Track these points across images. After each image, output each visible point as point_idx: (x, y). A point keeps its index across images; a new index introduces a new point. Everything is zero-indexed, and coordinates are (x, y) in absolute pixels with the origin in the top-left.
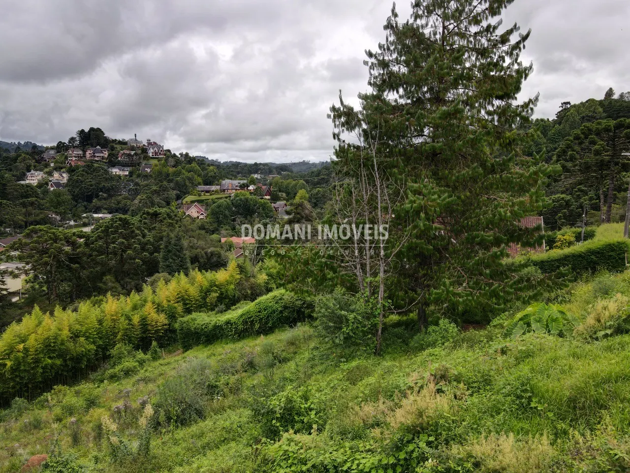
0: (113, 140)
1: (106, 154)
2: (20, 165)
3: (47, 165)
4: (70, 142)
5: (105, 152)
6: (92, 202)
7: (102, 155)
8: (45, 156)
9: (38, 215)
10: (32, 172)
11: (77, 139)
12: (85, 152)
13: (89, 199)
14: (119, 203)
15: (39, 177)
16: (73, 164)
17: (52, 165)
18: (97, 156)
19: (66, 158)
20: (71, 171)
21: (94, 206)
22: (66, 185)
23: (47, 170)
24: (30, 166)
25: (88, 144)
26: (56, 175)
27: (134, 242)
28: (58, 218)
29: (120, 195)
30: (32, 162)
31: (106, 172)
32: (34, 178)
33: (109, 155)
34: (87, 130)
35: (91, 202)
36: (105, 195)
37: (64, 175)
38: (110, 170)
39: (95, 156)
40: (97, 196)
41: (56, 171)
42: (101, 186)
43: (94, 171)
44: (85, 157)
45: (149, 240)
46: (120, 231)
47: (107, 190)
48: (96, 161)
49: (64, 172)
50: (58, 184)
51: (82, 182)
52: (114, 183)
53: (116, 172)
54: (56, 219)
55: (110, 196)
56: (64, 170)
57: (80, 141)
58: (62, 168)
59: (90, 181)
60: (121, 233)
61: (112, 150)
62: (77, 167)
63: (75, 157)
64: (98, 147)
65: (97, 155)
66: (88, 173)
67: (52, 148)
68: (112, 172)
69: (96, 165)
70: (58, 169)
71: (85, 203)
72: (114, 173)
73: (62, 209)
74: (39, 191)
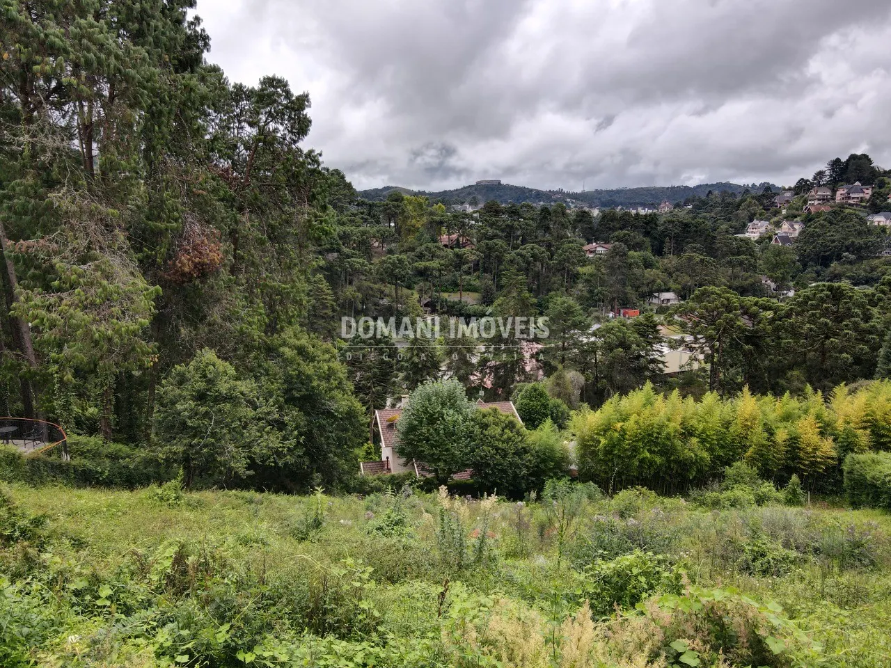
0: (885, 172)
1: (868, 193)
2: (742, 213)
3: (776, 213)
4: (815, 178)
5: (866, 191)
6: (830, 266)
7: (861, 195)
8: (777, 200)
9: (746, 279)
10: (755, 221)
11: (827, 173)
12: (834, 191)
13: (825, 261)
14: (873, 269)
15: (763, 230)
16: (813, 210)
17: (784, 212)
18: (853, 198)
19: (805, 202)
20: (808, 220)
21: (832, 273)
22: (796, 240)
23: (775, 219)
24: (755, 214)
25: (841, 181)
26: (786, 226)
27: (846, 325)
28: (773, 285)
29: (878, 258)
30: (759, 209)
31: (862, 221)
32: (755, 231)
33: (873, 195)
34: (844, 159)
35: (827, 266)
36: (852, 257)
37: (797, 226)
38: (870, 218)
39: (849, 198)
40: (839, 258)
41: (787, 220)
42: (847, 243)
43: (843, 219)
44: (834, 199)
45: (873, 327)
46: (825, 305)
47: (857, 250)
48: (850, 204)
49: (797, 222)
50: (785, 239)
51: (819, 236)
52: (872, 239)
53: (879, 222)
54: (769, 286)
55: (861, 259)
56: (798, 219)
57: (831, 176)
58: (795, 217)
59: (834, 235)
60: (827, 309)
61: (880, 188)
62: (819, 214)
63: (819, 200)
64: (857, 183)
65: (852, 195)
66: (831, 223)
67: (790, 189)
68: (872, 222)
69: (847, 211)
70: (791, 218)
71: (819, 267)
72: (876, 224)
73: (778, 274)
74: (757, 249)
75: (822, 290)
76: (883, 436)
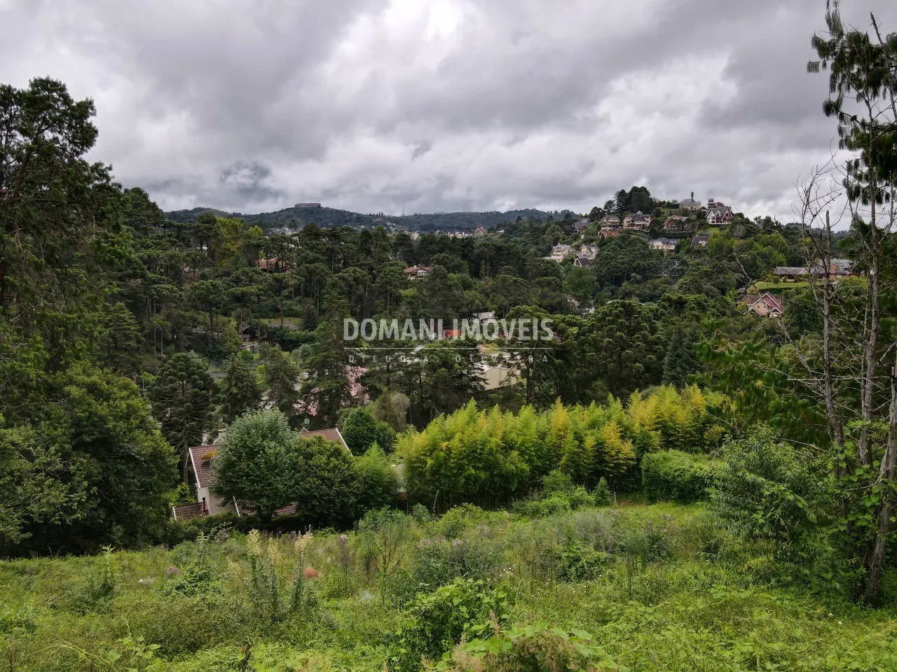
0: (660, 203)
1: (648, 221)
2: (548, 237)
3: (576, 238)
4: (606, 207)
5: (647, 219)
6: (621, 285)
7: (642, 223)
8: (576, 225)
9: (554, 298)
10: (559, 245)
11: (615, 202)
12: (622, 219)
13: (618, 281)
14: (655, 288)
15: (566, 252)
16: (606, 235)
17: (582, 237)
18: (637, 225)
19: (599, 228)
20: (602, 244)
21: (624, 291)
22: (594, 262)
23: (575, 243)
24: (558, 239)
25: (627, 210)
26: (584, 249)
27: (637, 338)
28: (577, 304)
29: (659, 277)
30: (561, 234)
31: (645, 246)
32: (559, 255)
33: (651, 223)
34: (628, 191)
35: (619, 285)
36: (639, 277)
37: (593, 250)
38: (650, 243)
39: (633, 225)
40: (628, 278)
41: (586, 244)
42: (635, 264)
43: (630, 243)
44: (622, 226)
45: (658, 338)
46: (620, 320)
47: (641, 270)
48: (634, 231)
49: (593, 246)
50: (585, 261)
51: (612, 258)
52: (654, 261)
53: (658, 246)
54: (574, 304)
55: (646, 279)
56: (594, 243)
57: (618, 205)
58: (592, 241)
59: (623, 257)
60: (621, 323)
61: (657, 216)
62: (611, 239)
63: (610, 226)
64: (639, 212)
65: (636, 223)
66: (621, 248)
67: (586, 216)
68: (653, 246)
69: (633, 236)
70: (588, 242)
71: (613, 287)
72: (656, 248)
73: (581, 293)
74: (562, 270)
75: (617, 307)
76: (671, 435)
